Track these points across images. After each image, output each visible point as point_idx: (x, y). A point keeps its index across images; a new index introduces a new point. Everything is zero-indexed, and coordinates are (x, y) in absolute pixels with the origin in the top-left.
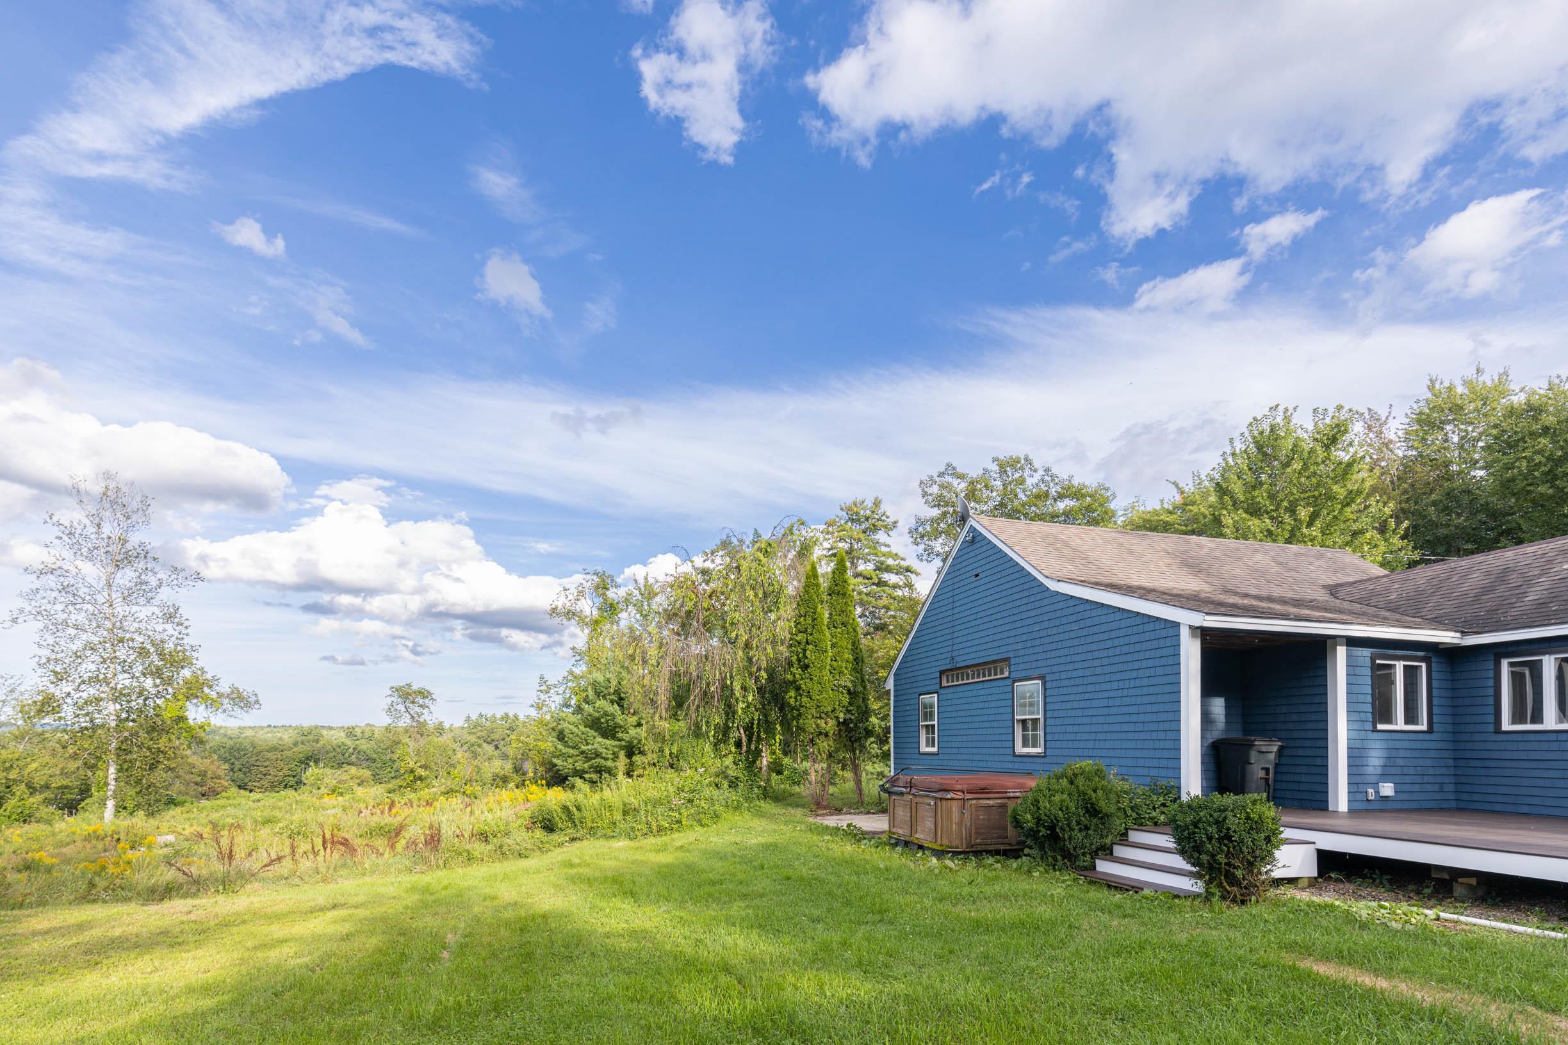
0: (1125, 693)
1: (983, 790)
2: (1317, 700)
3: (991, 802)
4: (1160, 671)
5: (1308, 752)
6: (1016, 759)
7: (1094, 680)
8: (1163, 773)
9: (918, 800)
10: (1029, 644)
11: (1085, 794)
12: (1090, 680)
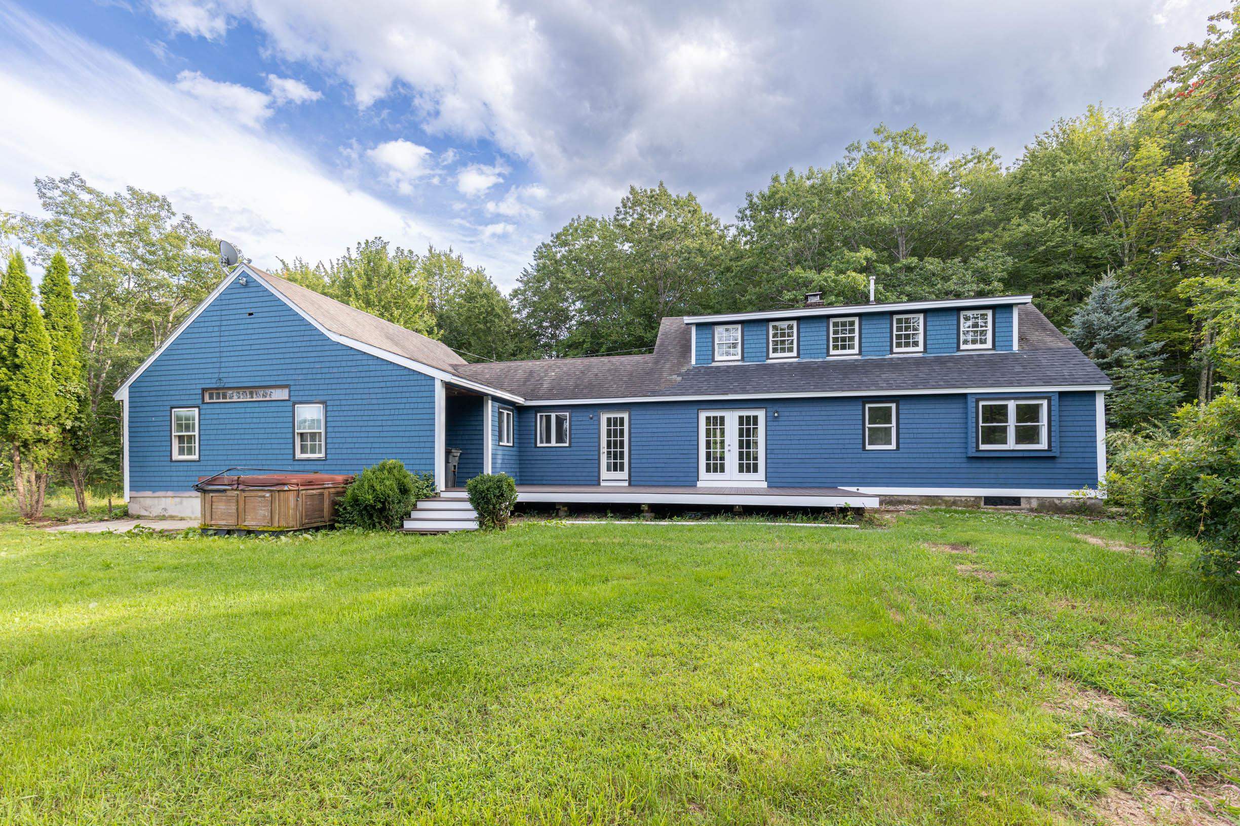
0: (395, 417)
1: (310, 483)
2: (478, 428)
3: (314, 492)
4: (420, 406)
5: (474, 456)
6: (296, 463)
7: (370, 407)
8: (422, 467)
9: (247, 494)
10: (310, 377)
11: (400, 480)
12: (367, 407)
